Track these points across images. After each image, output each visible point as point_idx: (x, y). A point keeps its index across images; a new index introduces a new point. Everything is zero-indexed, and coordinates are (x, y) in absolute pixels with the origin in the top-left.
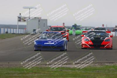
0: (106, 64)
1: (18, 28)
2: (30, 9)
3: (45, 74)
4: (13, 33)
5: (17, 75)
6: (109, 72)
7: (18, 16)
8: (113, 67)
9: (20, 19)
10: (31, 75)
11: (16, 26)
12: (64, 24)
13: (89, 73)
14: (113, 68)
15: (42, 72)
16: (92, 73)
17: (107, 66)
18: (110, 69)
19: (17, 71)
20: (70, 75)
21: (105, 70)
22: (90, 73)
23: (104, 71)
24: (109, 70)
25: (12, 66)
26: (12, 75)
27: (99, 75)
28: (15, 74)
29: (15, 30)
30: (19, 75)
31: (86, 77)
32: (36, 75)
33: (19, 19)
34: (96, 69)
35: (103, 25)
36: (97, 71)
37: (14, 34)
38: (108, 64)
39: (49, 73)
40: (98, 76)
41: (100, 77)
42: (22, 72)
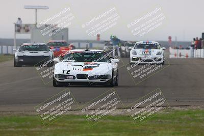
0: (175, 108)
1: (15, 44)
2: (36, 9)
3: (65, 128)
4: (6, 53)
5: (13, 129)
6: (181, 123)
7: (16, 22)
8: (189, 113)
9: (19, 28)
10: (39, 129)
11: (12, 40)
12: (98, 36)
13: (144, 125)
14: (188, 116)
15: (60, 124)
16: (149, 125)
17: (177, 111)
18: (182, 118)
19: (14, 123)
20: (109, 128)
21: (174, 119)
22: (146, 125)
23: (171, 121)
24: (180, 119)
25: (4, 113)
26: (4, 130)
27: (161, 128)
28: (10, 128)
29: (10, 47)
30: (17, 130)
31: (139, 132)
32: (48, 129)
33: (17, 29)
34: (157, 118)
35: (170, 38)
36: (159, 120)
37: (7, 55)
38: (178, 108)
39: (72, 125)
40: (160, 130)
41: (164, 132)
42: (23, 123)
